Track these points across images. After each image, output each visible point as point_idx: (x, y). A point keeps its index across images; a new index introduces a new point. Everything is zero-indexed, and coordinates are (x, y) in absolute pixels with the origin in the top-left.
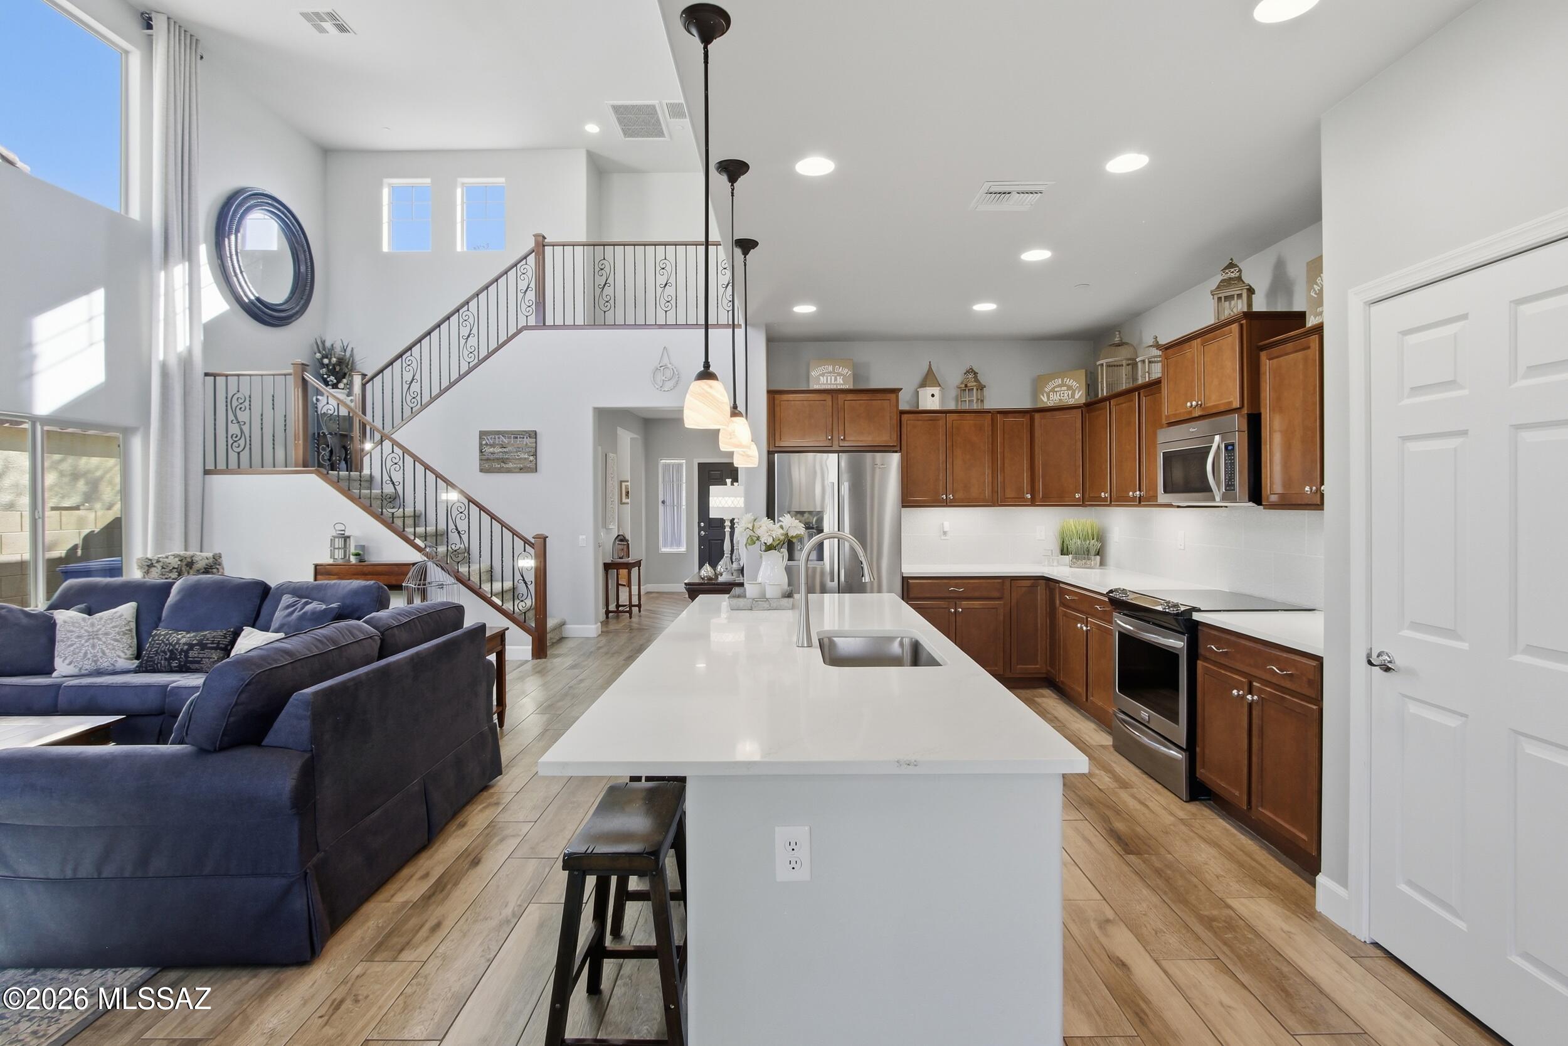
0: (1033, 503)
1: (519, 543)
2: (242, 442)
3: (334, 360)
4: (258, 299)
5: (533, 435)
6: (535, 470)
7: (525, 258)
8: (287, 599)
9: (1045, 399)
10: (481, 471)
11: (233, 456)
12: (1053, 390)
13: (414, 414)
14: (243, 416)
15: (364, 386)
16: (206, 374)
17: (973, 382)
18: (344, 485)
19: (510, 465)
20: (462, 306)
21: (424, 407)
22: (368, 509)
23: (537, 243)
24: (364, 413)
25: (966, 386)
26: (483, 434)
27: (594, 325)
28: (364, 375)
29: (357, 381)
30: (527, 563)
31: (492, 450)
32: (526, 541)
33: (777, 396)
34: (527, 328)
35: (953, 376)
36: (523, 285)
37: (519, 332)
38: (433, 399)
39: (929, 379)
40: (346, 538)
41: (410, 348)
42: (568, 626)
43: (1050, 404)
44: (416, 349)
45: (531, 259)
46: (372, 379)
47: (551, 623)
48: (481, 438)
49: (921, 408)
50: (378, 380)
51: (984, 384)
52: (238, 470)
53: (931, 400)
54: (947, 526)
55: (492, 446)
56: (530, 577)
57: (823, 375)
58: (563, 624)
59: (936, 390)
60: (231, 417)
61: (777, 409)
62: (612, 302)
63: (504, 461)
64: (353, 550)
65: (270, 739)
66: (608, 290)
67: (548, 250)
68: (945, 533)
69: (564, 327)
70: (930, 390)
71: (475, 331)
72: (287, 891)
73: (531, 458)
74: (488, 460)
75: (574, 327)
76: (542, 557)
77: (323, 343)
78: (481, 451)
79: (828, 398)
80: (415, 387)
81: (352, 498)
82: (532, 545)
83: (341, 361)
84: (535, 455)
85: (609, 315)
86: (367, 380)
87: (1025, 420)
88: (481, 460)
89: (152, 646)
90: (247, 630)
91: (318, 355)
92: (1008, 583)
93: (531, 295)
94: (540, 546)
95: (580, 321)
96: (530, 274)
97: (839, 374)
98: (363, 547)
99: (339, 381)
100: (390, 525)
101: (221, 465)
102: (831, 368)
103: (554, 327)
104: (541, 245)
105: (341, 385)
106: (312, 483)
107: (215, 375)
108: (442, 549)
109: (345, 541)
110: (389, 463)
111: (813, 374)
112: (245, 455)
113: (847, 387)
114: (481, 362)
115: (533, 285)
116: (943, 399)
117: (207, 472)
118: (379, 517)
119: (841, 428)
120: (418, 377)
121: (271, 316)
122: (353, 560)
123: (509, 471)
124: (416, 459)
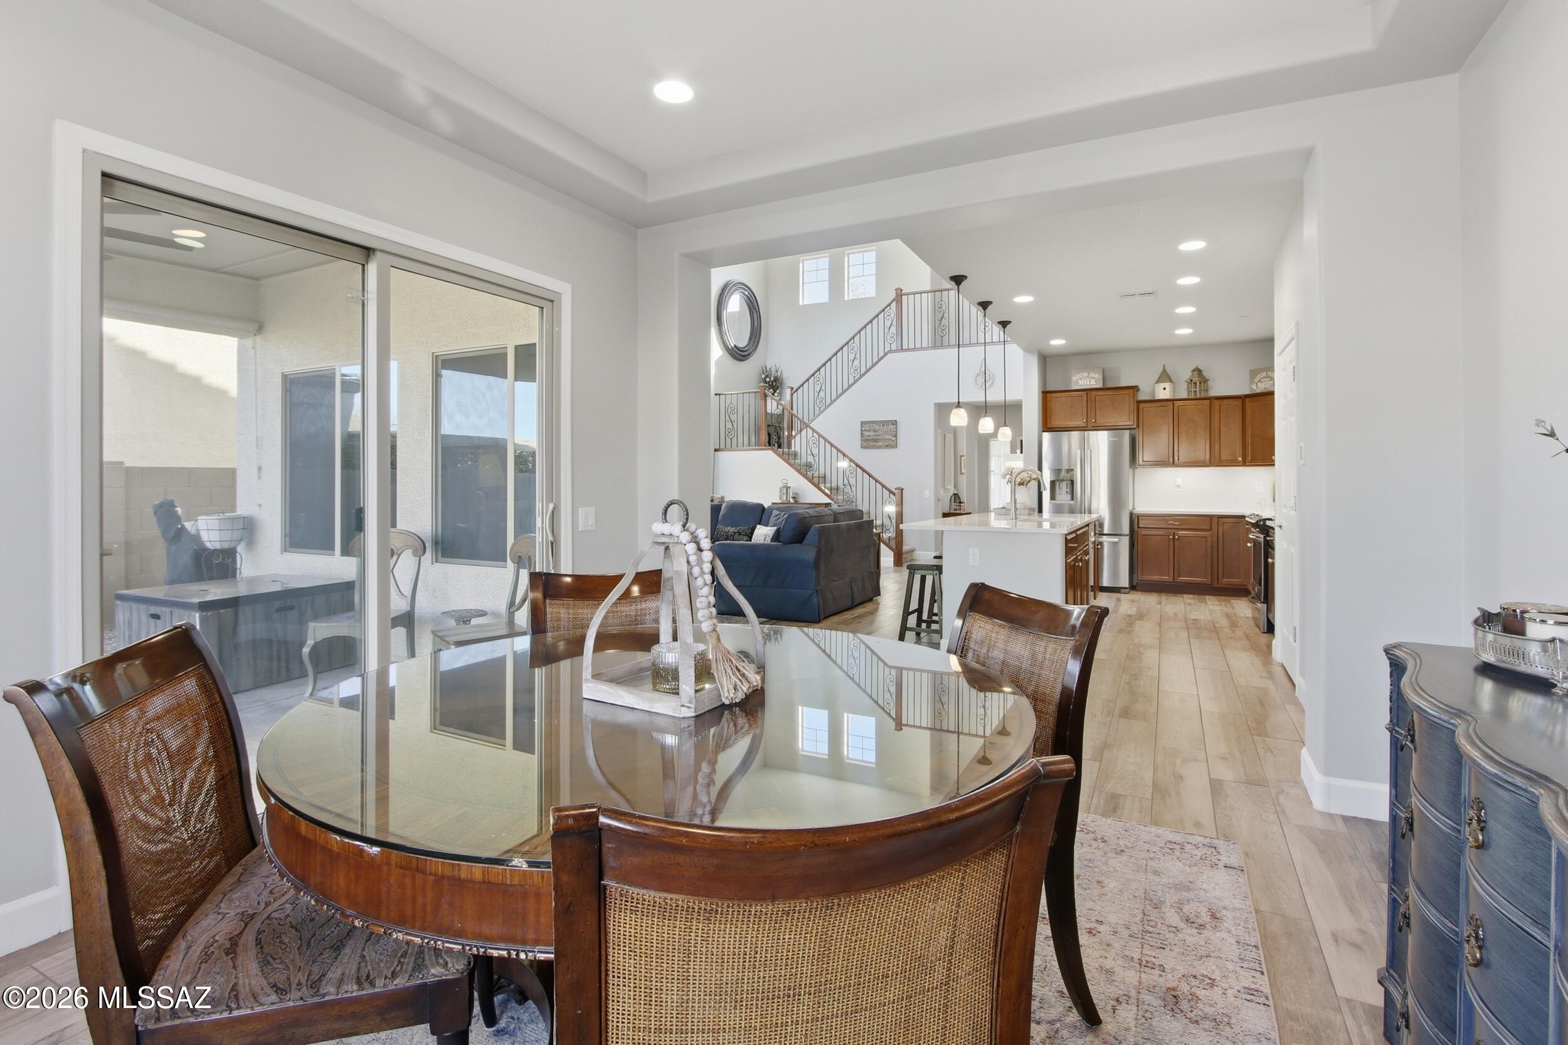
0: (1244, 463)
1: (886, 492)
2: (733, 432)
3: (772, 378)
4: (735, 346)
5: (895, 423)
6: (896, 446)
7: (889, 305)
8: (775, 512)
9: (1254, 387)
10: (862, 447)
11: (728, 441)
12: (1260, 381)
13: (821, 412)
14: (734, 417)
15: (792, 394)
16: (716, 394)
17: (1199, 377)
18: (786, 457)
19: (880, 444)
20: (850, 340)
21: (827, 407)
22: (799, 471)
23: (897, 294)
24: (792, 409)
25: (1191, 381)
26: (863, 423)
27: (935, 347)
28: (792, 388)
29: (788, 392)
30: (891, 509)
31: (868, 434)
32: (890, 492)
33: (1048, 395)
34: (891, 351)
35: (1184, 373)
36: (888, 324)
37: (885, 355)
38: (832, 402)
39: (1165, 376)
40: (788, 488)
41: (819, 370)
42: (915, 552)
43: (1258, 391)
44: (823, 370)
45: (894, 305)
46: (797, 390)
47: (905, 548)
48: (862, 426)
49: (1156, 398)
50: (800, 391)
51: (1207, 378)
52: (731, 450)
53: (1164, 392)
54: (1179, 481)
55: (869, 431)
56: (894, 516)
57: (1081, 379)
58: (913, 551)
59: (1167, 385)
60: (728, 418)
61: (1048, 403)
62: (947, 330)
63: (876, 441)
64: (791, 495)
65: (804, 542)
66: (945, 322)
67: (904, 298)
68: (1178, 486)
69: (915, 349)
70: (1162, 385)
71: (858, 356)
72: (811, 596)
73: (894, 439)
74: (866, 440)
75: (922, 349)
76: (900, 504)
77: (766, 368)
78: (862, 434)
79: (1084, 394)
80: (822, 394)
81: (790, 464)
82: (894, 494)
83: (776, 379)
84: (896, 436)
85: (945, 338)
86: (794, 391)
87: (1238, 403)
88: (862, 440)
89: (717, 533)
90: (758, 526)
91: (763, 376)
92: (1215, 520)
93: (893, 330)
94: (899, 495)
95: (925, 345)
96: (892, 315)
97: (1092, 378)
98: (797, 494)
99: (775, 392)
100: (811, 481)
101: (723, 446)
102: (1086, 374)
103: (908, 350)
104: (899, 295)
105: (776, 394)
106: (769, 456)
107: (719, 395)
108: (840, 497)
109: (787, 490)
110: (811, 443)
111: (1074, 379)
112: (734, 440)
113: (1098, 386)
114: (862, 376)
115: (894, 323)
116: (1174, 391)
117: (716, 450)
118: (805, 476)
119: (1093, 414)
120: (823, 388)
121: (740, 355)
122: (792, 501)
123: (879, 447)
124: (826, 440)
